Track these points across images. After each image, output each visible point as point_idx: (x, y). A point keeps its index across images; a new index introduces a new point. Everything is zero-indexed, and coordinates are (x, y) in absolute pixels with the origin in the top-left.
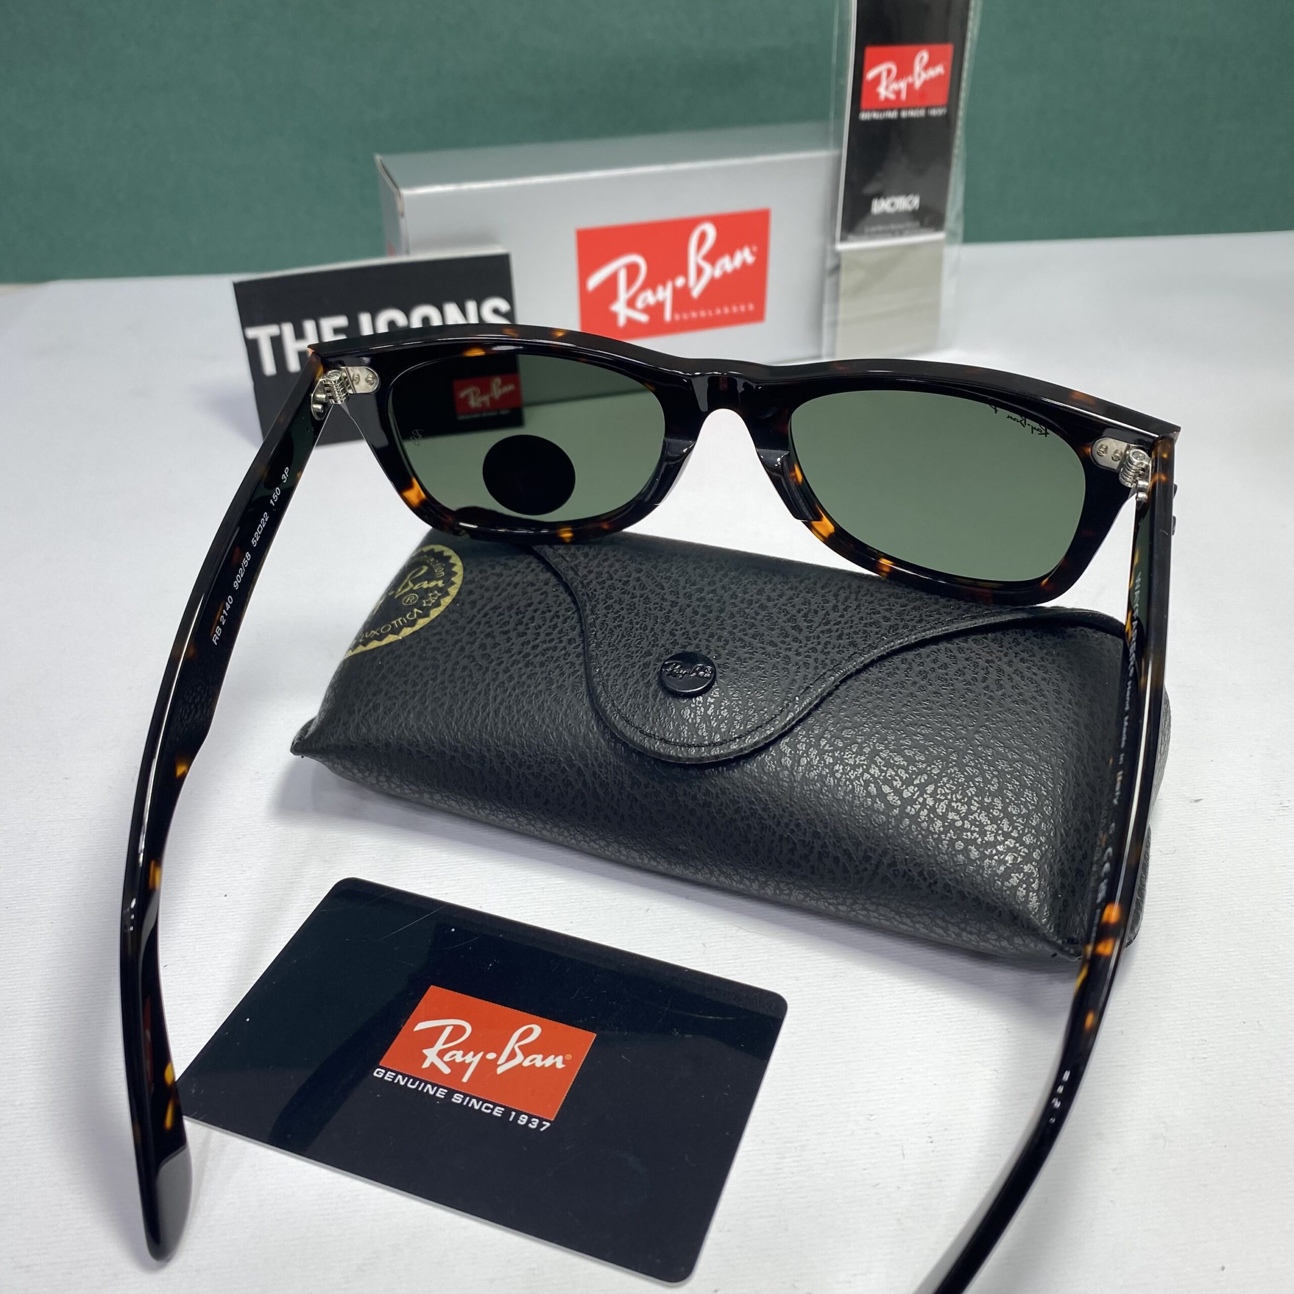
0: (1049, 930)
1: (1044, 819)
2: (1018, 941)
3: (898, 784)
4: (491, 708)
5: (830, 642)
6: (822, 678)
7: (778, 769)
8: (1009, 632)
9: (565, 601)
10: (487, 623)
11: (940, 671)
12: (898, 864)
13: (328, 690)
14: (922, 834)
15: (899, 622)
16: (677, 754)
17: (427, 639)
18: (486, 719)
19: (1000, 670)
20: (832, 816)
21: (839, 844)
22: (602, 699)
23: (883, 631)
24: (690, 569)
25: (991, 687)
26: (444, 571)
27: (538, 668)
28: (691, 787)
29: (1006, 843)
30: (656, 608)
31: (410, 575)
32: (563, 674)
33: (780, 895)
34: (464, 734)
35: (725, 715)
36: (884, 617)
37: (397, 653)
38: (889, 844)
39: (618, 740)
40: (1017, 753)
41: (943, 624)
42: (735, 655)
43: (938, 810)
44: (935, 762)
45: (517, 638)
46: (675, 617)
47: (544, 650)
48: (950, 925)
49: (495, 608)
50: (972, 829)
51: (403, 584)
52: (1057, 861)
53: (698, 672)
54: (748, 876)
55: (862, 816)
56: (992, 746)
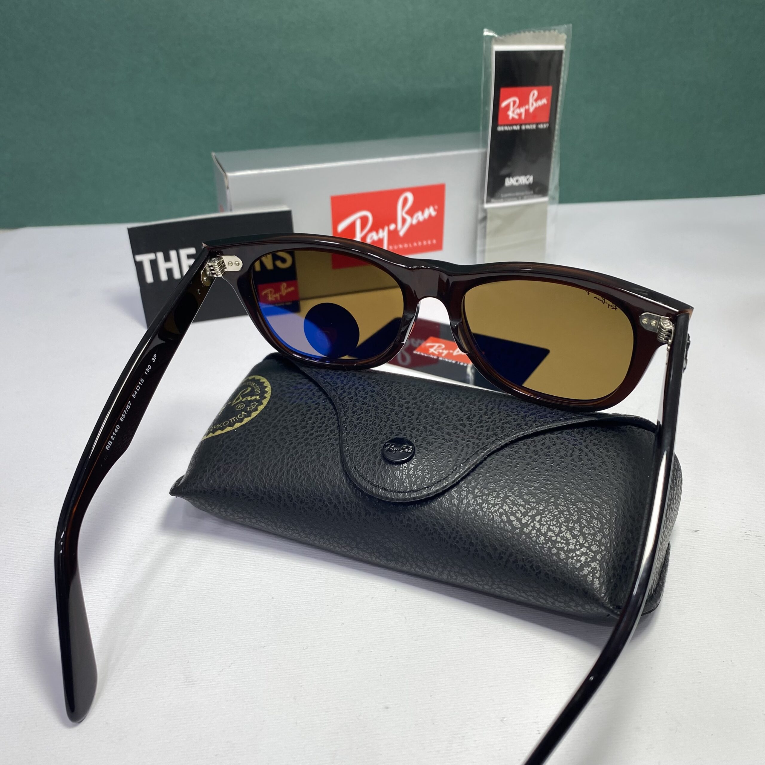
0: (606, 600)
1: (604, 536)
2: (587, 607)
3: (519, 515)
4: (285, 470)
5: (482, 433)
6: (476, 453)
7: (450, 506)
8: (588, 428)
9: (329, 408)
10: (284, 420)
11: (546, 450)
12: (518, 561)
13: (192, 458)
14: (532, 544)
15: (522, 422)
16: (391, 497)
17: (249, 430)
18: (282, 476)
19: (581, 450)
20: (481, 533)
21: (484, 550)
22: (348, 465)
23: (513, 427)
24: (402, 391)
25: (575, 460)
26: (260, 390)
27: (312, 447)
28: (399, 516)
29: (581, 550)
30: (382, 413)
31: (240, 393)
32: (327, 450)
33: (451, 579)
34: (270, 485)
35: (420, 474)
36: (514, 419)
37: (231, 437)
38: (513, 549)
39: (358, 489)
40: (589, 498)
41: (548, 423)
42: (427, 440)
43: (542, 530)
44: (541, 502)
45: (301, 429)
46: (393, 418)
47: (317, 436)
48: (548, 597)
49: (289, 412)
50: (562, 541)
51: (237, 398)
52: (611, 561)
53: (404, 449)
54: (432, 568)
55: (498, 533)
56: (574, 494)
